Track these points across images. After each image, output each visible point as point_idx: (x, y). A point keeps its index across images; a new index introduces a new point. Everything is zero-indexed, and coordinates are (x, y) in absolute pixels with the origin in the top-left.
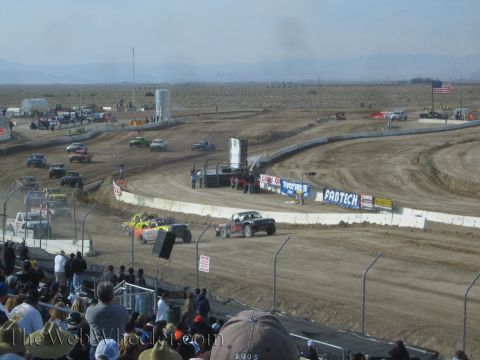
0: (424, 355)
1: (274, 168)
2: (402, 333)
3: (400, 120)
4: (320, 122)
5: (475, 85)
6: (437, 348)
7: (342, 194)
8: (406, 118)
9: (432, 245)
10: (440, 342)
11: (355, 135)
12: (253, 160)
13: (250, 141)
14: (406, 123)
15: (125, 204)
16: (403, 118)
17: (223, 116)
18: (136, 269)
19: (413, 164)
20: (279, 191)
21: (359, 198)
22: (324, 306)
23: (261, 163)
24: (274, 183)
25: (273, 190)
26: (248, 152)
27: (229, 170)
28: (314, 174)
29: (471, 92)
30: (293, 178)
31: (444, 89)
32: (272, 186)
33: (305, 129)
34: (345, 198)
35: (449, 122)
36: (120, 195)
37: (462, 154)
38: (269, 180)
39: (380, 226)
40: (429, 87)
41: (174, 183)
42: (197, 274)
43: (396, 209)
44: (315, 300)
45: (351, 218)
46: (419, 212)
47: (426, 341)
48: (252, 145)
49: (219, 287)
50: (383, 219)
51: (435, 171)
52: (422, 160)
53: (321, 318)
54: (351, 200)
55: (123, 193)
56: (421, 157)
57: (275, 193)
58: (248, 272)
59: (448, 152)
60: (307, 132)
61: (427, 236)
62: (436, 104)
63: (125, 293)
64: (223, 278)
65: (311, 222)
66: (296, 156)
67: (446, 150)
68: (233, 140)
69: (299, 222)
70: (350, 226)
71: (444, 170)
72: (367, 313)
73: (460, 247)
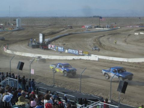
0: (99, 98)
1: (53, 42)
2: (92, 92)
3: (90, 28)
4: (66, 29)
5: (112, 18)
6: (102, 96)
7: (73, 50)
8: (92, 28)
9: (100, 66)
10: (103, 94)
11: (77, 33)
12: (47, 40)
13: (45, 34)
14: (92, 29)
15: (8, 53)
16: (91, 28)
17: (37, 27)
18: (12, 73)
19: (94, 41)
20: (54, 49)
21: (78, 52)
22: (69, 84)
23: (49, 41)
24: (53, 47)
25: (53, 49)
26: (45, 38)
27: (39, 43)
28: (65, 44)
29: (111, 20)
30: (58, 46)
31: (103, 19)
32: (52, 48)
33: (62, 31)
34: (74, 51)
35: (105, 29)
36: (6, 51)
37: (108, 38)
38: (51, 46)
39: (85, 60)
40: (99, 18)
41: (22, 47)
42: (30, 74)
43: (89, 55)
44: (66, 82)
45: (76, 58)
46: (96, 56)
47: (99, 94)
48: (46, 36)
49: (37, 78)
50: (85, 58)
51: (100, 43)
52: (97, 40)
53: (68, 88)
54: (76, 52)
55: (7, 50)
56: (96, 39)
57: (53, 50)
58: (45, 74)
59: (104, 38)
60: (62, 32)
61: (99, 63)
62: (101, 24)
63: (8, 81)
64: (38, 76)
65: (64, 59)
66: (59, 39)
67: (104, 37)
68: (40, 34)
69: (61, 59)
70: (76, 60)
71: (103, 43)
72: (82, 86)
73: (109, 66)
